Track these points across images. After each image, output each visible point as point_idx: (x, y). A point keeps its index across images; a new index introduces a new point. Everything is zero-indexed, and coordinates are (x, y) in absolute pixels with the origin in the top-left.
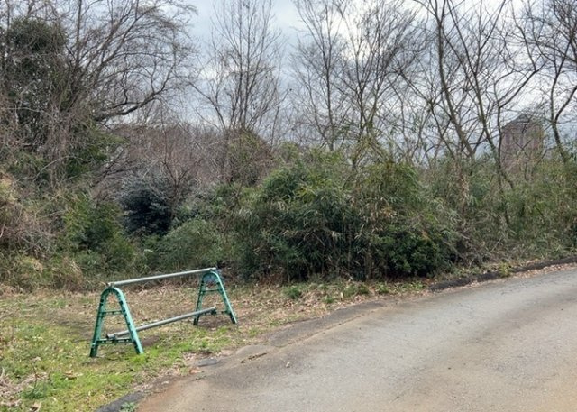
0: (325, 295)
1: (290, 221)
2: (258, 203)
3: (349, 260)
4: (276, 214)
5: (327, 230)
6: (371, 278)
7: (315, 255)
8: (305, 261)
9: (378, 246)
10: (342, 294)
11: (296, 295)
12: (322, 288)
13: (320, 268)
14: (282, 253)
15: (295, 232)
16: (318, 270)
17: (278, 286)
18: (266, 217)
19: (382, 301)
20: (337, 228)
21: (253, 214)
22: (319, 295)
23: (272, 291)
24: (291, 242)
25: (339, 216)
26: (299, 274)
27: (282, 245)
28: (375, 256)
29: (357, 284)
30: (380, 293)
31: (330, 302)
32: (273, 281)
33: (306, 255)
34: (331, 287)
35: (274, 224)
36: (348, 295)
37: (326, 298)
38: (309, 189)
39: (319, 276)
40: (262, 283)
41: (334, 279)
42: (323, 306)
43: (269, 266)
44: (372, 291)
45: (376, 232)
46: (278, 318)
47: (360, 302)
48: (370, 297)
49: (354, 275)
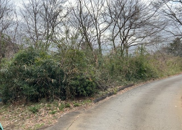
0: (50, 110)
1: (29, 74)
2: (12, 65)
3: (59, 91)
4: (21, 71)
5: (49, 78)
6: (69, 98)
7: (43, 90)
8: (38, 93)
10: (58, 108)
11: (35, 111)
12: (48, 106)
13: (45, 96)
14: (26, 90)
15: (32, 80)
17: (23, 105)
18: (16, 72)
19: (78, 111)
20: (53, 77)
21: (9, 71)
22: (47, 110)
23: (21, 109)
24: (31, 84)
25: (54, 72)
26: (35, 99)
27: (26, 86)
28: (71, 89)
29: (64, 102)
30: (75, 106)
31: (53, 113)
32: (20, 104)
33: (38, 90)
34: (52, 105)
35: (20, 75)
36: (61, 109)
37: (51, 111)
38: (40, 60)
39: (44, 100)
40: (14, 105)
41: (53, 101)
42: (51, 116)
43: (19, 96)
44: (71, 105)
45: (71, 79)
46: (29, 126)
47: (68, 112)
48: (71, 108)
49: (61, 98)
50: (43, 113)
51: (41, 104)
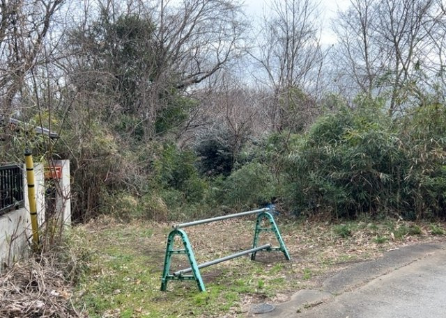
0: (375, 234)
1: (337, 164)
2: (305, 148)
3: (398, 201)
4: (323, 157)
5: (374, 171)
6: (422, 217)
7: (363, 195)
8: (352, 201)
9: (429, 187)
10: (392, 234)
11: (346, 234)
12: (371, 228)
13: (368, 208)
14: (330, 193)
15: (341, 174)
16: (366, 209)
17: (327, 223)
18: (314, 160)
19: (438, 243)
20: (384, 169)
21: (302, 158)
22: (369, 234)
23: (322, 228)
24: (339, 183)
25: (386, 158)
26: (348, 213)
27: (329, 186)
28: (426, 196)
29: (407, 224)
30: (433, 234)
31: (381, 242)
32: (322, 219)
33: (354, 194)
34: (380, 227)
35: (321, 166)
36: (399, 236)
37: (376, 237)
38: (355, 134)
39: (367, 216)
40: (312, 220)
41: (383, 218)
42: (374, 246)
43: (318, 205)
44: (425, 232)
45: (426, 174)
46: (330, 256)
47: (413, 243)
48: (422, 238)
49: (403, 215)
50: (361, 240)
51: (361, 223)
